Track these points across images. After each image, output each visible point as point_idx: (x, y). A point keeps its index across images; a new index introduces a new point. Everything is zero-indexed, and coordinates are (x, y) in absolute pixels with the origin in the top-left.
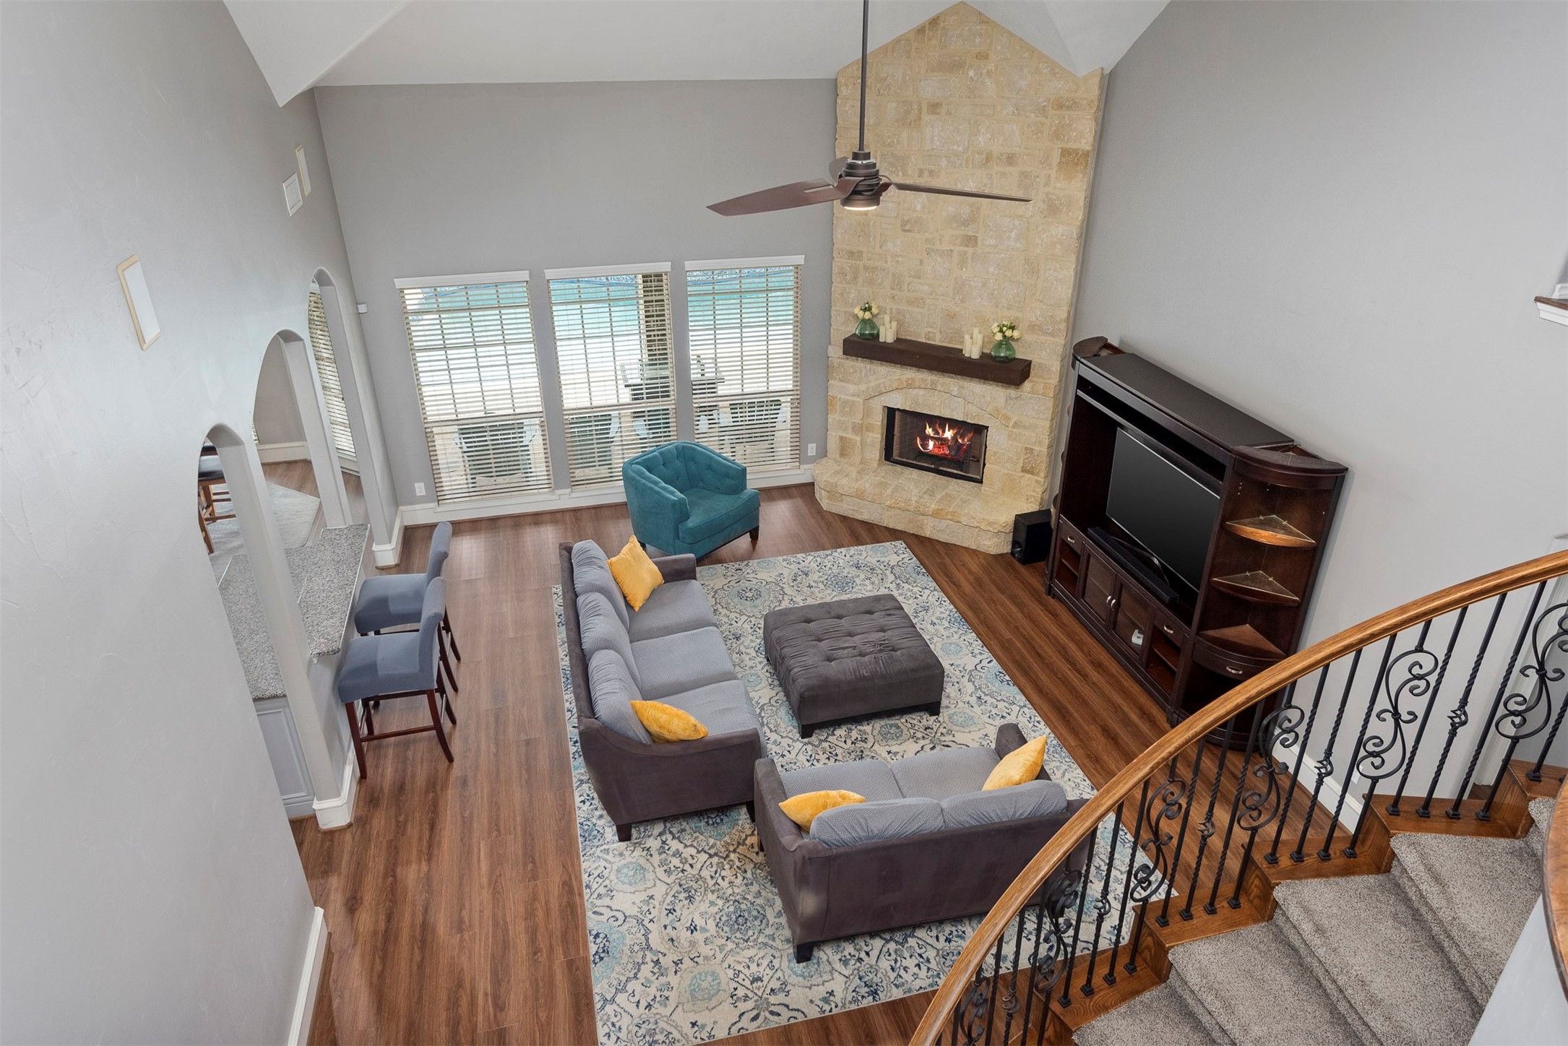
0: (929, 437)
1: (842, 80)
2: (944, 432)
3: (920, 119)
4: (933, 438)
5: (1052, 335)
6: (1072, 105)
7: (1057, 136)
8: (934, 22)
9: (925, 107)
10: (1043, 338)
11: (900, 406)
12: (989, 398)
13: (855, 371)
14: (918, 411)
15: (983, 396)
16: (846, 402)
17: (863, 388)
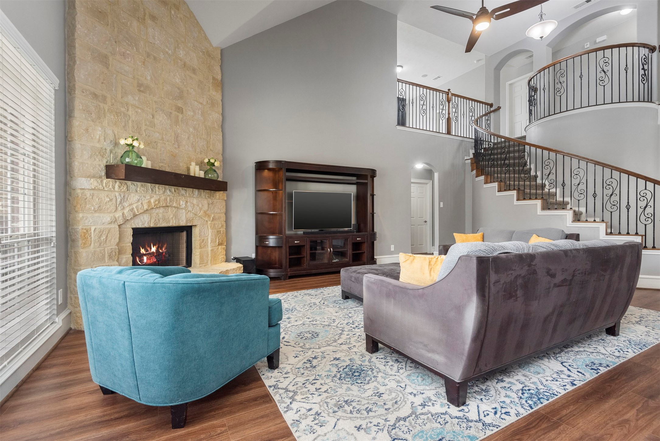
0: (143, 255)
2: (151, 249)
3: (144, 22)
4: (145, 255)
6: (213, 57)
7: (210, 69)
9: (147, 16)
11: (146, 225)
12: (200, 206)
13: (111, 200)
14: (159, 225)
15: (198, 205)
16: (101, 232)
17: (118, 214)
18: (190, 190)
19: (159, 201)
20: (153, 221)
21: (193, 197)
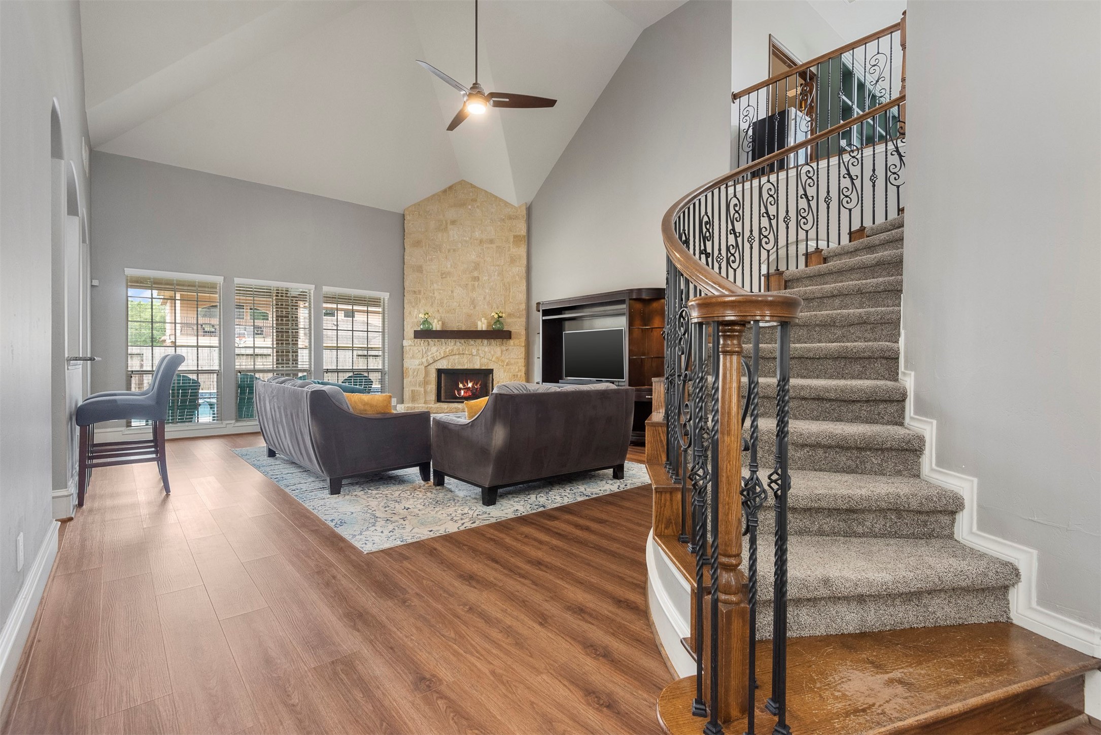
0: (461, 389)
1: (406, 213)
2: (468, 384)
3: (447, 228)
4: (463, 389)
5: (519, 317)
6: (516, 218)
7: (510, 230)
8: (450, 188)
9: (449, 222)
10: (516, 320)
11: (445, 367)
12: (492, 353)
13: (419, 351)
14: (455, 368)
15: (490, 352)
16: (414, 370)
17: (424, 360)
18: (479, 341)
19: (452, 350)
20: (450, 364)
21: (483, 345)
